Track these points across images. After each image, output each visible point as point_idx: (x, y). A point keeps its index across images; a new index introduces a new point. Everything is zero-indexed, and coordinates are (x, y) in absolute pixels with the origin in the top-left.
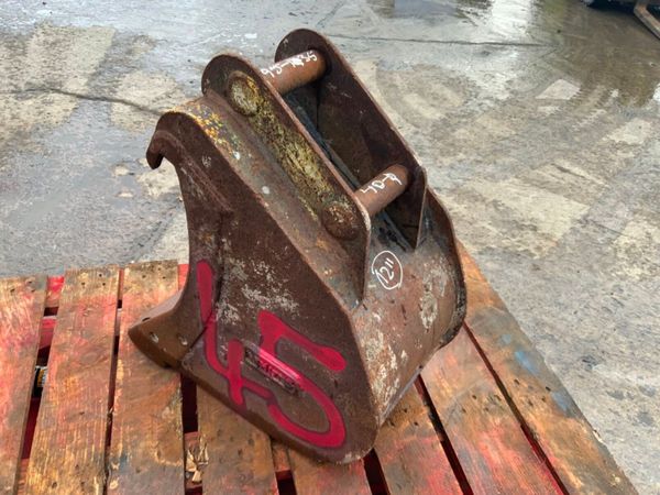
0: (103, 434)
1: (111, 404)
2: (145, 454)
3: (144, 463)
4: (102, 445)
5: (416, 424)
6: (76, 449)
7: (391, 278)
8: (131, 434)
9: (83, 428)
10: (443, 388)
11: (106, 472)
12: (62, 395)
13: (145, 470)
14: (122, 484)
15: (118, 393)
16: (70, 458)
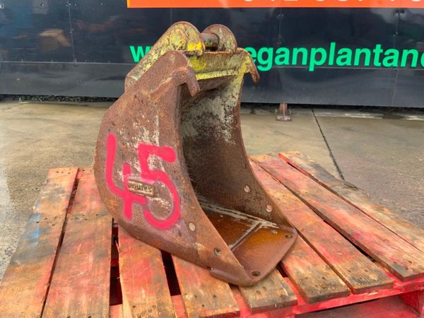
9: (287, 208)
12: (310, 217)
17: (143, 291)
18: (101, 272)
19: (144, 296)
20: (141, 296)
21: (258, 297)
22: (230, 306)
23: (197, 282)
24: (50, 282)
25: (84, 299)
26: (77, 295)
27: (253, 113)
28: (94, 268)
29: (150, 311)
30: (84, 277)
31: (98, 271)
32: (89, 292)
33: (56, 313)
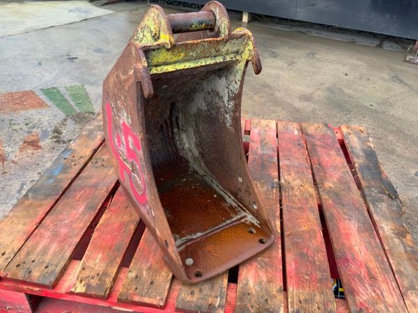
1: (281, 210)
3: (263, 183)
6: (295, 195)
9: (293, 203)
12: (310, 221)
15: (278, 214)
17: (100, 256)
18: (81, 225)
19: (97, 261)
20: (96, 260)
21: (189, 298)
22: (158, 298)
23: (147, 262)
24: (40, 223)
25: (53, 248)
26: (52, 241)
27: (380, 46)
28: (78, 219)
29: (93, 278)
30: (66, 225)
31: (80, 223)
32: (61, 242)
33: (28, 254)
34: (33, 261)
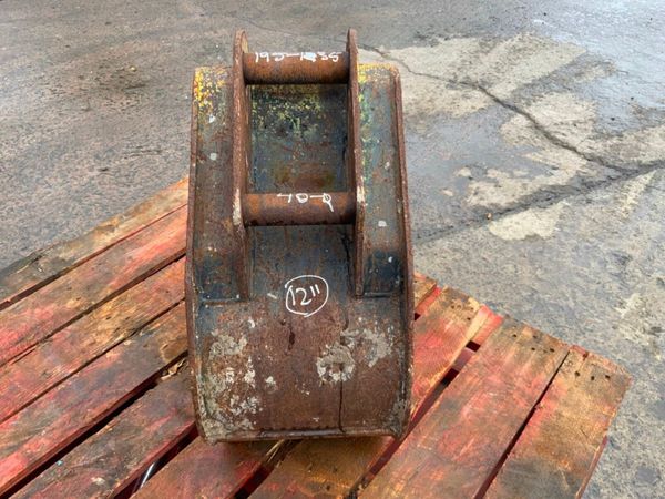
0: (160, 311)
2: (161, 340)
3: (153, 344)
4: (152, 316)
5: (328, 488)
6: (139, 309)
7: (303, 303)
8: (172, 323)
10: (392, 488)
11: (135, 332)
13: (149, 349)
14: (131, 346)
16: (132, 311)
17: (447, 327)
18: (469, 379)
19: (452, 322)
25: (509, 357)
26: (512, 369)
28: (473, 392)
30: (492, 388)
32: (498, 363)
33: (543, 362)
34: (533, 349)
